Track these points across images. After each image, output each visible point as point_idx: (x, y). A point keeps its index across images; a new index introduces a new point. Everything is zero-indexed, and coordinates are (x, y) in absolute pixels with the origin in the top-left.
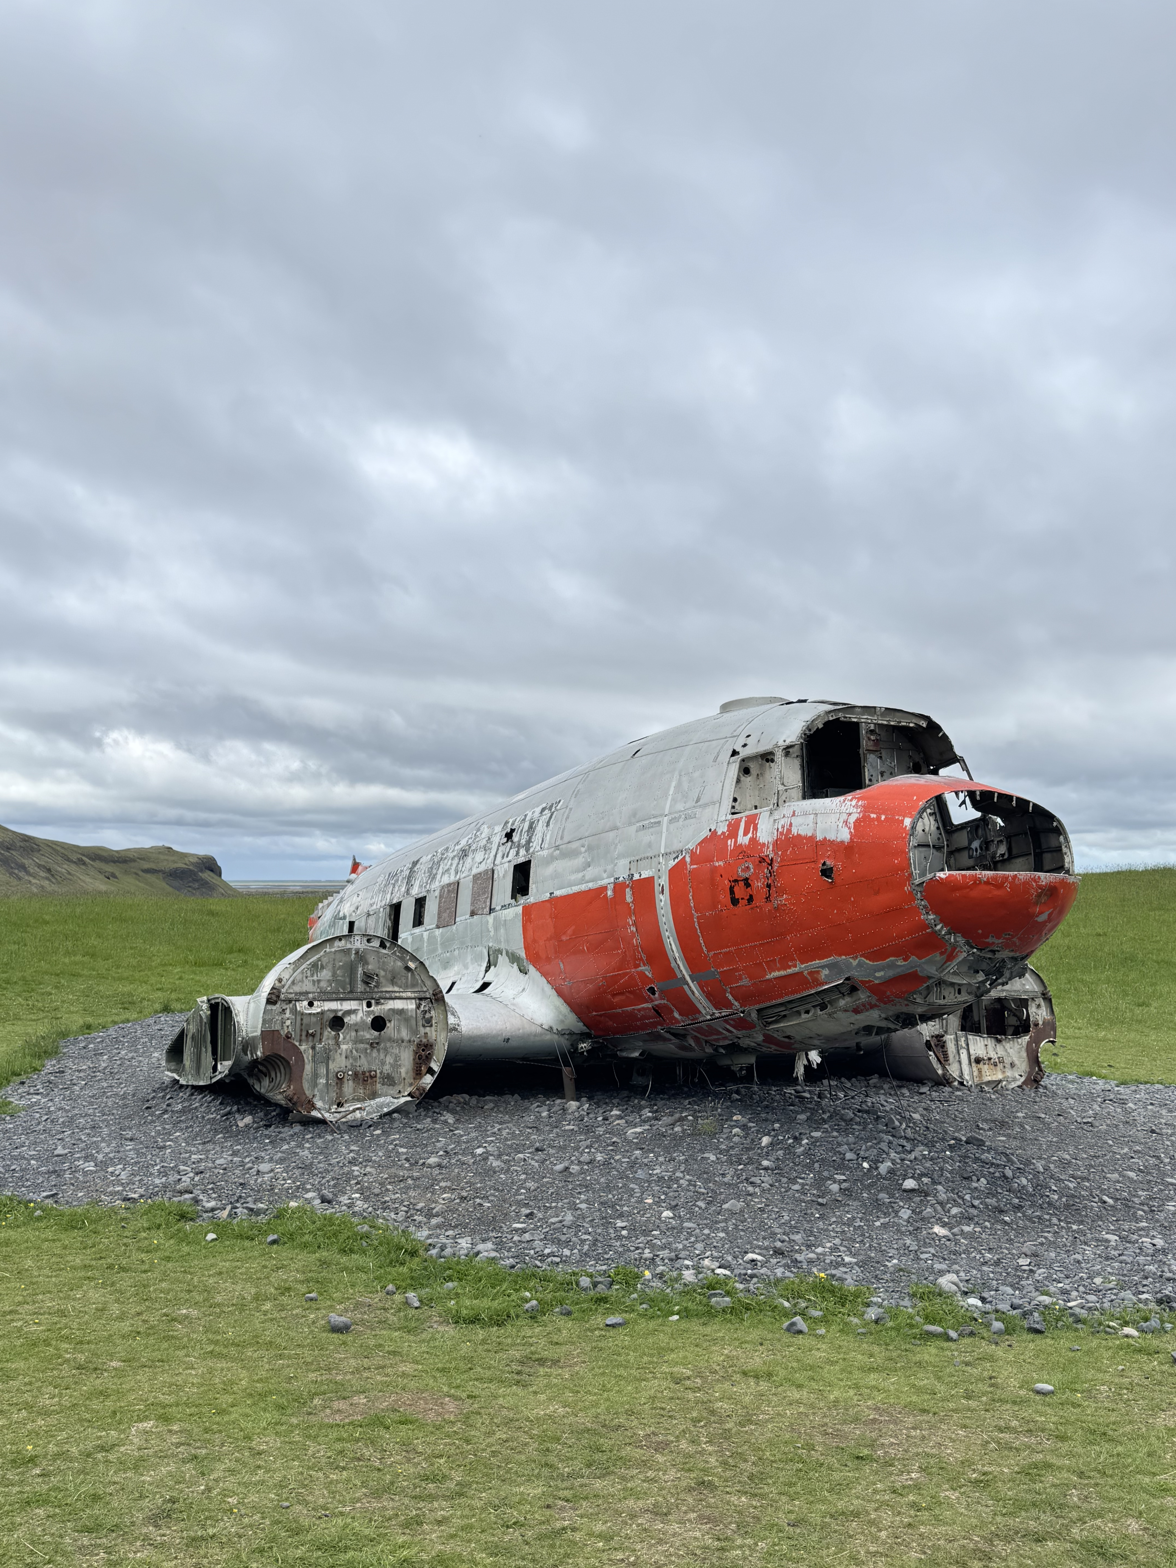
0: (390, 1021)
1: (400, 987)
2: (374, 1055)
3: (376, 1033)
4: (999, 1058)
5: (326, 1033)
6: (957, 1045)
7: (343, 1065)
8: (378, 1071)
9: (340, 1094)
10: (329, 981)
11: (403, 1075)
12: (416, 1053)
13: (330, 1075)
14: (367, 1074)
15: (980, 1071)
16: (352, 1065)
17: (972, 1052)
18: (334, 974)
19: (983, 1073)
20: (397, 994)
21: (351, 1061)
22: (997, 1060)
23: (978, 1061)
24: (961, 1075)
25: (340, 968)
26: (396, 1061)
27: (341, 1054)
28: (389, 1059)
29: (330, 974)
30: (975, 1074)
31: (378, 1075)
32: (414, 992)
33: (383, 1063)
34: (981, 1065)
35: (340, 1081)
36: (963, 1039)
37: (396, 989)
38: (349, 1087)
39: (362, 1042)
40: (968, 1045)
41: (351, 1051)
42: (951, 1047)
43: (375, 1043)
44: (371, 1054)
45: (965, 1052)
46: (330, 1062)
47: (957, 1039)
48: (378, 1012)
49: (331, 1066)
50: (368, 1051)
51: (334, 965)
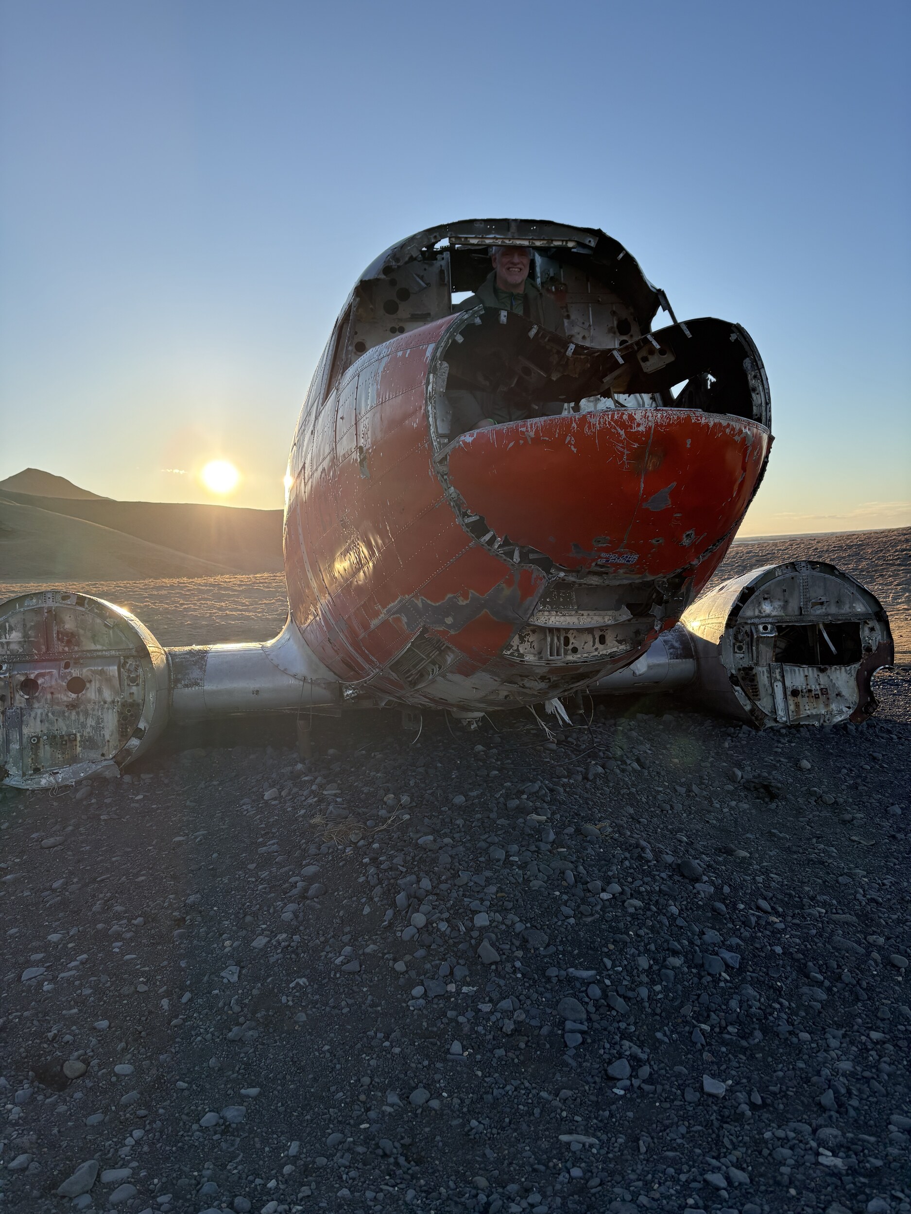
0: (90, 681)
1: (103, 645)
2: (73, 718)
3: (74, 696)
4: (821, 689)
5: (17, 697)
6: (770, 677)
7: (38, 730)
8: (78, 735)
9: (36, 759)
10: (20, 642)
11: (107, 737)
12: (120, 713)
13: (25, 740)
14: (66, 738)
15: (797, 705)
16: (48, 730)
17: (788, 683)
18: (26, 636)
19: (801, 707)
20: (100, 653)
21: (47, 725)
22: (819, 692)
23: (795, 693)
24: (774, 711)
25: (31, 628)
26: (98, 723)
27: (35, 718)
28: (91, 722)
29: (20, 635)
30: (792, 707)
31: (79, 739)
32: (119, 650)
33: (84, 726)
34: (799, 699)
35: (35, 747)
36: (778, 671)
37: (99, 647)
38: (46, 751)
39: (58, 704)
40: (783, 677)
41: (47, 715)
42: (763, 679)
43: (72, 706)
44: (69, 718)
45: (780, 684)
46: (23, 726)
47: (770, 671)
48: (75, 672)
49: (25, 731)
50: (66, 714)
51: (25, 625)
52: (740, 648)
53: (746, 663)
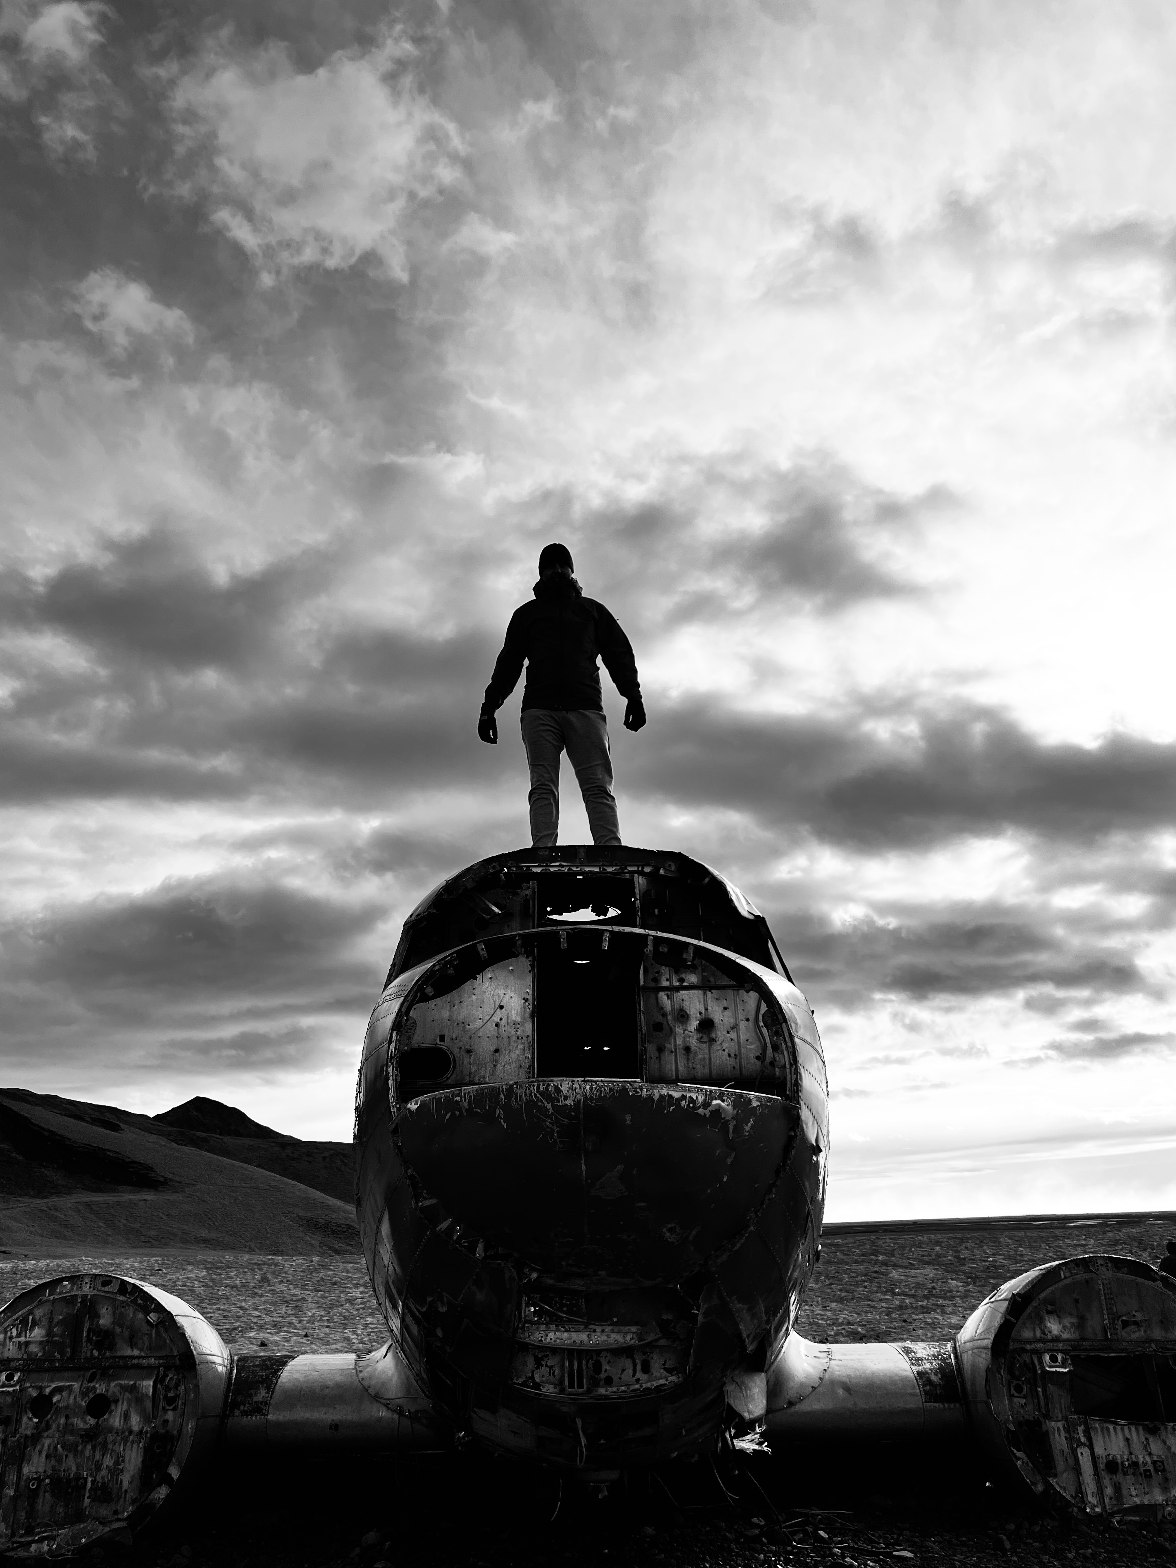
0: (116, 1401)
1: (141, 1350)
2: (87, 1454)
3: (92, 1421)
4: (1154, 1463)
5: (25, 1419)
6: (1070, 1439)
7: (41, 1470)
8: (89, 1480)
9: (31, 1513)
10: (41, 1343)
11: (125, 1485)
12: (147, 1451)
13: (22, 1483)
14: (73, 1483)
15: (1117, 1488)
16: (54, 1470)
17: (1099, 1450)
18: (49, 1333)
19: (1125, 1492)
20: (135, 1361)
21: (53, 1462)
22: (1151, 1467)
23: (1112, 1466)
24: (1081, 1496)
25: (59, 1323)
26: (117, 1463)
27: (40, 1452)
28: (108, 1461)
29: (43, 1332)
30: (1109, 1491)
31: (89, 1485)
32: (160, 1358)
33: (98, 1466)
34: (1119, 1477)
35: (33, 1495)
36: (1081, 1429)
37: (136, 1352)
39: (72, 1432)
40: (1090, 1439)
41: (56, 1447)
42: (1060, 1441)
43: (90, 1436)
44: (82, 1452)
45: (1086, 1451)
46: (24, 1463)
47: (1070, 1429)
48: (100, 1388)
49: (26, 1470)
50: (80, 1448)
51: (51, 1320)
52: (1019, 1389)
53: (1030, 1413)
